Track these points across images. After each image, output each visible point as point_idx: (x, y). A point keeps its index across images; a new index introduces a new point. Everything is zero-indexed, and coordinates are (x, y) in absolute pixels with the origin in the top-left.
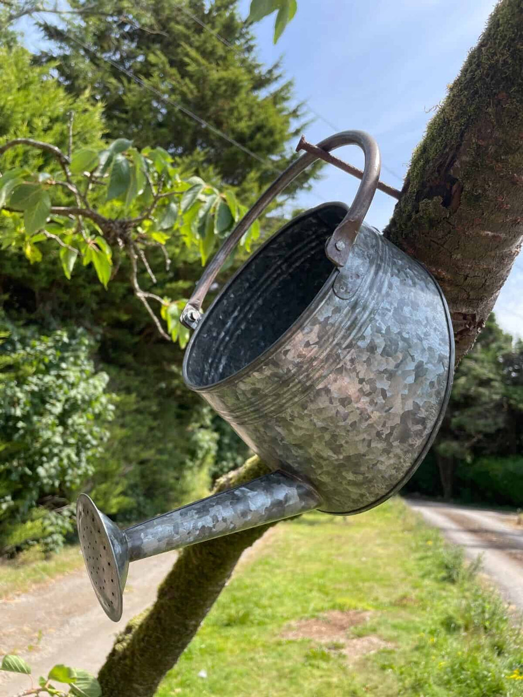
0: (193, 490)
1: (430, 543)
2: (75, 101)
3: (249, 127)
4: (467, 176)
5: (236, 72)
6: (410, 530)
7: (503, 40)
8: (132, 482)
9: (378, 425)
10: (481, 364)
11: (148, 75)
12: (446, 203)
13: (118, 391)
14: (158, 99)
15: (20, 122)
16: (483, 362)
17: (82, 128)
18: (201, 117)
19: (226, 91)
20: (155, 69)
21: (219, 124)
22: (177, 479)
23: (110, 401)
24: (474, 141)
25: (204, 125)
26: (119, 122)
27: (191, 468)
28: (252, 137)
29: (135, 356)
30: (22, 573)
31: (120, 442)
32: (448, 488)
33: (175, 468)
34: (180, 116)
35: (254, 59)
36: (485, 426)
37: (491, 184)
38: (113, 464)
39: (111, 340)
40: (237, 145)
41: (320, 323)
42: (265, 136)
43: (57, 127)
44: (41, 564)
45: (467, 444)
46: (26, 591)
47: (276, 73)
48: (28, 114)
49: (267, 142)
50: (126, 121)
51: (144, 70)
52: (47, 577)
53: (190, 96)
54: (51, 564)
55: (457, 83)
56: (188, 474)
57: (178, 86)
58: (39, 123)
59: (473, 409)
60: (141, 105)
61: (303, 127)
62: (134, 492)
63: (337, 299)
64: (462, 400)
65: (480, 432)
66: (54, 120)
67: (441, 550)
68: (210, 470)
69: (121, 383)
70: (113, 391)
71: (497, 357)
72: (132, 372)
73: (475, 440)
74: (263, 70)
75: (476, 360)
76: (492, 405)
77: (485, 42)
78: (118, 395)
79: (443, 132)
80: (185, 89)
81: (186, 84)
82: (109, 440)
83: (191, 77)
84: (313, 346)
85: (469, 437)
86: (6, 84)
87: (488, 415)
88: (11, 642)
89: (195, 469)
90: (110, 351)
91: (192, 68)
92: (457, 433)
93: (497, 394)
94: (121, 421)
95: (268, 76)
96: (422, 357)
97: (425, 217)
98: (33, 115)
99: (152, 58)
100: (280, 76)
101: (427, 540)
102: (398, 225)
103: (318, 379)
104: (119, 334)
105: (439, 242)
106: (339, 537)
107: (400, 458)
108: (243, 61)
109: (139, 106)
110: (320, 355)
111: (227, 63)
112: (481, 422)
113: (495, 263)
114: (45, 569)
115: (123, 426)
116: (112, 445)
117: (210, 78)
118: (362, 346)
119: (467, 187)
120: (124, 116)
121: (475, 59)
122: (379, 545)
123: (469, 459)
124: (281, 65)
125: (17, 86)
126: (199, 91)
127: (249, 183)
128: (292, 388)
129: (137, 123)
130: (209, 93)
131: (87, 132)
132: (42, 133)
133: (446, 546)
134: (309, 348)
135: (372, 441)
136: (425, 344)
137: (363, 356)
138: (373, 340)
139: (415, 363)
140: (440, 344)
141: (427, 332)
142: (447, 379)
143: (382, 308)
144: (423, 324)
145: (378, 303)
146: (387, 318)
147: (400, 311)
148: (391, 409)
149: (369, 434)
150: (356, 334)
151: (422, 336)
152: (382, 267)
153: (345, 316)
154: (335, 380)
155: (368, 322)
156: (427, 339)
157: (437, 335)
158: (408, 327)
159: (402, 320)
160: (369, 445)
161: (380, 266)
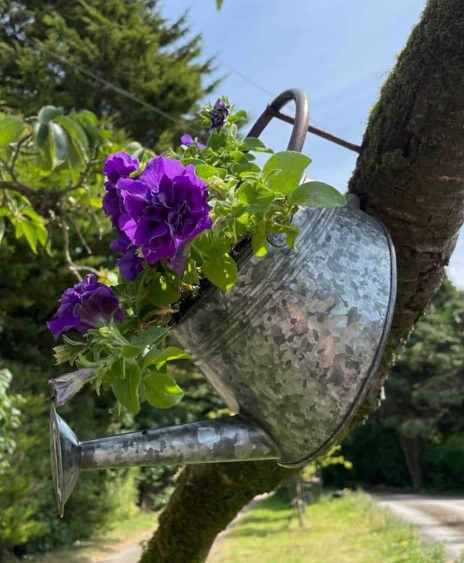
0: (118, 505)
1: (405, 543)
3: (159, 86)
4: (422, 131)
5: (141, 31)
6: (379, 531)
7: (442, 19)
8: (44, 502)
10: (437, 327)
11: (43, 37)
12: (406, 154)
13: (23, 392)
14: (55, 61)
16: (438, 323)
18: (104, 78)
19: (131, 50)
20: (50, 30)
21: (125, 85)
22: (97, 494)
23: (15, 405)
24: (425, 101)
25: (109, 85)
27: (112, 479)
28: (163, 97)
29: (41, 348)
31: (28, 454)
32: (416, 475)
33: (94, 481)
34: (81, 78)
35: (157, 15)
36: (451, 397)
38: (20, 481)
39: (14, 331)
40: (146, 105)
42: (177, 95)
45: (432, 421)
47: (182, 27)
49: (180, 100)
50: (20, 87)
51: (38, 32)
53: (91, 57)
55: (405, 54)
56: (110, 486)
57: (77, 46)
59: (434, 379)
60: (36, 69)
61: (216, 83)
62: (46, 515)
63: (270, 246)
64: (421, 369)
65: (445, 405)
67: (418, 550)
68: (136, 479)
69: (26, 382)
70: (18, 392)
71: (453, 318)
72: (38, 368)
73: (441, 415)
74: (168, 25)
75: (431, 323)
76: (455, 372)
77: (426, 20)
78: (24, 396)
79: (397, 94)
80: (85, 49)
81: (86, 45)
82: (15, 452)
83: (92, 37)
84: (247, 286)
85: (434, 412)
87: (452, 384)
89: (119, 480)
90: (13, 343)
91: (93, 27)
92: (420, 408)
93: (459, 359)
94: (27, 427)
95: (173, 31)
96: (356, 304)
97: (388, 167)
99: (47, 20)
100: (186, 30)
101: (400, 541)
102: (363, 177)
103: (253, 317)
104: (21, 324)
105: (402, 189)
106: (297, 547)
108: (146, 18)
109: (33, 70)
111: (131, 21)
112: (445, 393)
113: (453, 204)
115: (30, 433)
116: (18, 459)
117: (113, 37)
118: (293, 289)
120: (18, 81)
121: (418, 34)
122: (344, 552)
123: (436, 439)
124: (186, 19)
126: (101, 51)
127: (162, 144)
129: (32, 88)
130: (112, 54)
133: (424, 545)
134: (244, 288)
135: (307, 381)
136: (361, 292)
137: (295, 298)
138: (305, 284)
139: (348, 309)
140: (378, 294)
141: (364, 281)
142: (383, 327)
143: (316, 256)
144: (361, 274)
145: (312, 252)
146: (320, 265)
147: (336, 260)
148: (323, 350)
149: (304, 374)
150: (288, 278)
151: (358, 284)
152: (322, 222)
153: (278, 261)
154: (269, 319)
155: (300, 268)
156: (363, 288)
157: (376, 286)
158: (342, 275)
159: (336, 268)
160: (305, 386)
161: (319, 221)
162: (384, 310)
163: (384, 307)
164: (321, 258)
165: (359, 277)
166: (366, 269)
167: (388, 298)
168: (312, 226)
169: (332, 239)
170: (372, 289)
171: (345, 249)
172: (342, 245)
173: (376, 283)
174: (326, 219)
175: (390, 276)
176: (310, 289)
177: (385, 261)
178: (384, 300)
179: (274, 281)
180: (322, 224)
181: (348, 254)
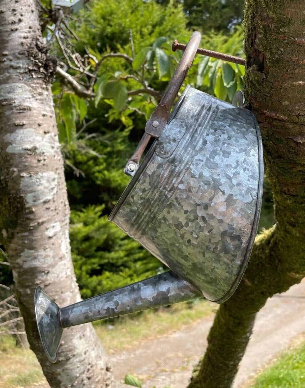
2: (165, 10)
4: (265, 48)
9: (206, 242)
15: (135, 33)
17: (171, 25)
26: (196, 14)
30: (175, 317)
37: (282, 50)
41: (149, 176)
43: (157, 29)
44: (185, 312)
46: (179, 329)
48: (139, 27)
50: (201, 12)
52: (191, 321)
54: (193, 312)
58: (146, 31)
63: (160, 159)
66: (154, 26)
84: (148, 191)
86: (124, 12)
88: (171, 363)
96: (231, 191)
98: (141, 27)
103: (157, 212)
105: (269, 95)
107: (228, 265)
110: (154, 197)
114: (189, 316)
118: (181, 188)
119: (268, 55)
120: (199, 9)
125: (130, 11)
128: (144, 219)
131: (175, 27)
132: (148, 36)
134: (146, 193)
135: (205, 253)
136: (234, 181)
137: (184, 195)
138: (190, 183)
139: (226, 196)
140: (249, 180)
141: (236, 172)
142: (255, 206)
143: (196, 160)
144: (233, 166)
145: (192, 157)
146: (200, 166)
147: (212, 160)
148: (212, 230)
149: (202, 248)
150: (176, 180)
151: (232, 176)
152: (199, 130)
153: (167, 169)
154: (169, 212)
155: (184, 171)
156: (236, 178)
157: (246, 173)
158: (218, 171)
159: (213, 166)
160: (204, 256)
161: (197, 130)
162: (255, 193)
163: (255, 189)
164: (200, 160)
165: (232, 169)
166: (237, 162)
167: (257, 182)
168: (190, 136)
169: (208, 143)
170: (243, 176)
171: (219, 149)
172: (216, 145)
173: (246, 171)
174: (202, 127)
175: (258, 163)
176: (194, 186)
177: (253, 151)
178: (254, 184)
179: (166, 185)
180: (198, 133)
181: (221, 153)
